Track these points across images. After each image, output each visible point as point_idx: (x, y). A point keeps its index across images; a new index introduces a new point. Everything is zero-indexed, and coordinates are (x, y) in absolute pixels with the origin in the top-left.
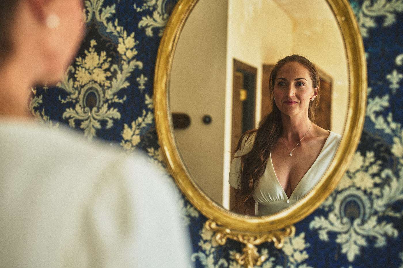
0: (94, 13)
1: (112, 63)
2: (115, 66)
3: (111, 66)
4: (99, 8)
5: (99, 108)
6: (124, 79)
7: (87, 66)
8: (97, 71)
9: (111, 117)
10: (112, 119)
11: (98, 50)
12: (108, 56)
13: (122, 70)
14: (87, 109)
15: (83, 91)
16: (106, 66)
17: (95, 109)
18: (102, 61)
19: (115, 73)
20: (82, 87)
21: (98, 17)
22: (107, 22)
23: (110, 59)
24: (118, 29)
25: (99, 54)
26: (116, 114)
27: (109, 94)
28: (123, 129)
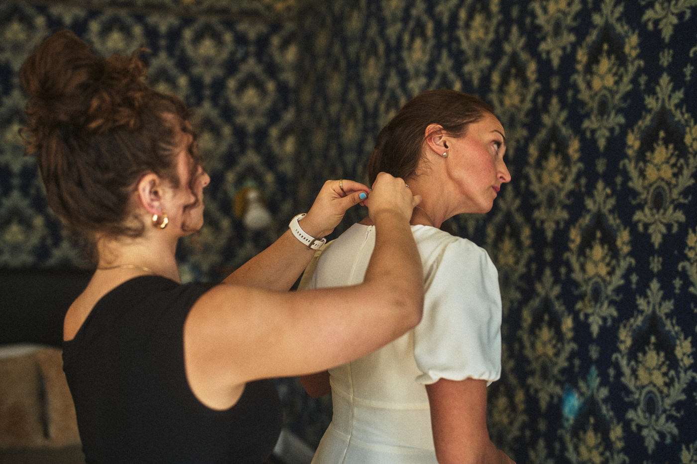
0: (663, 100)
1: (679, 157)
2: (682, 161)
3: (678, 160)
4: (668, 93)
5: (665, 210)
6: (690, 175)
7: (656, 161)
8: (664, 166)
9: (676, 219)
10: (677, 222)
11: (666, 143)
12: (675, 149)
13: (688, 165)
14: (655, 211)
15: (652, 190)
16: (673, 161)
17: (662, 211)
18: (669, 155)
19: (681, 169)
20: (651, 185)
21: (667, 105)
22: (676, 110)
23: (676, 153)
24: (686, 116)
25: (667, 148)
26: (680, 216)
27: (675, 193)
28: (687, 234)
